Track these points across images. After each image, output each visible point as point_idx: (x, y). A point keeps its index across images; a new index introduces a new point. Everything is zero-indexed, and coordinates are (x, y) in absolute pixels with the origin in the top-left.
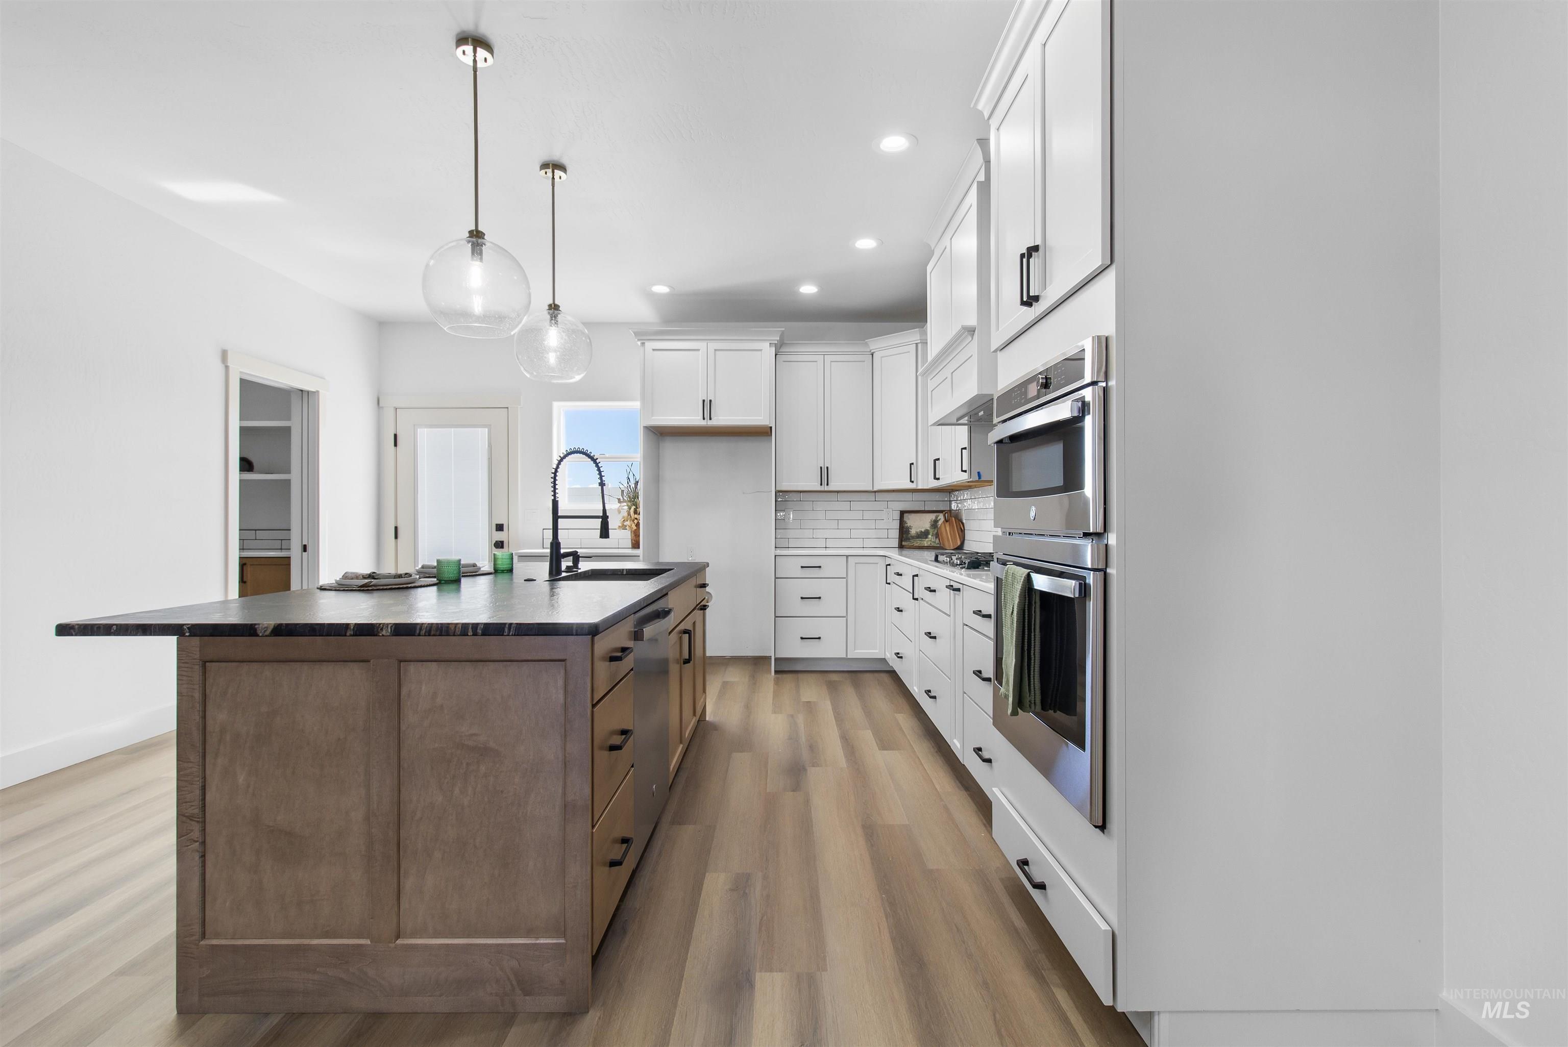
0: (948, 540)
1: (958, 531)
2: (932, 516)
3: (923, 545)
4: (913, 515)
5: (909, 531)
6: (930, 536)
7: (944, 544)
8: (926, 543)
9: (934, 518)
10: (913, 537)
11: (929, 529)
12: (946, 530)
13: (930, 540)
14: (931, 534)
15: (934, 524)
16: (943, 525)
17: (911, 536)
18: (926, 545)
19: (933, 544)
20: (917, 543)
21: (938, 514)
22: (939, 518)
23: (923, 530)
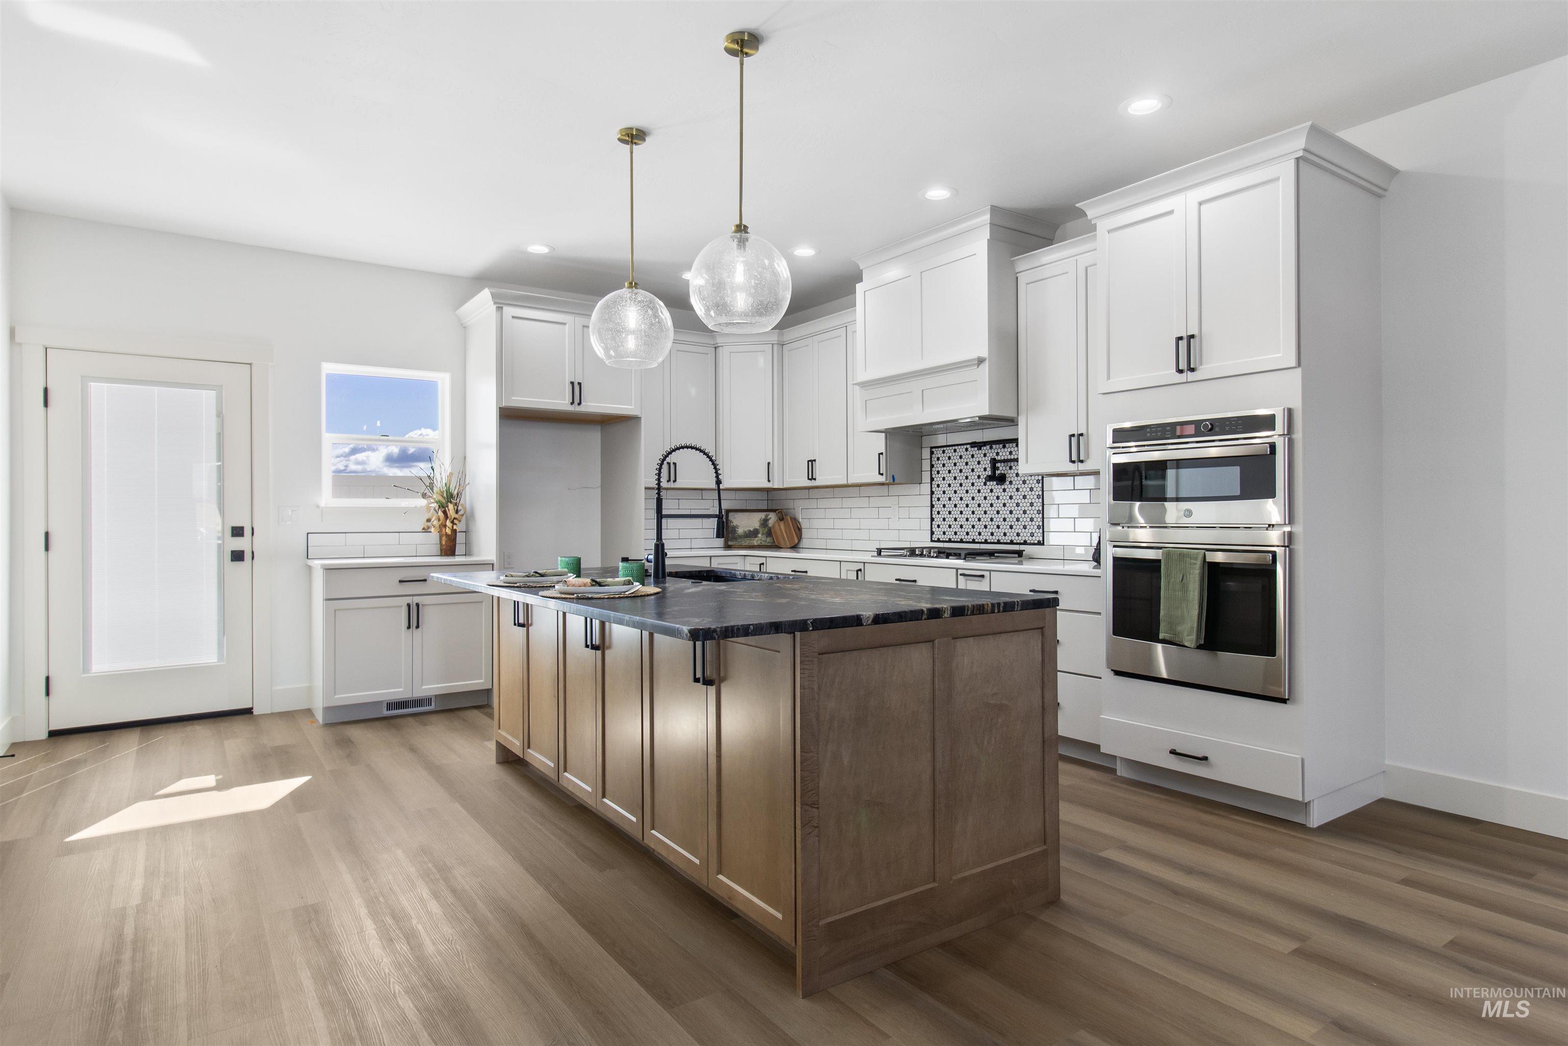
0: (784, 539)
1: (794, 530)
2: (762, 515)
3: (752, 544)
4: (740, 514)
5: (735, 530)
6: (760, 535)
7: (778, 542)
8: (755, 542)
9: (763, 517)
10: (740, 537)
11: (758, 528)
12: (781, 529)
13: (760, 539)
14: (761, 533)
15: (764, 523)
16: (777, 525)
17: (738, 536)
18: (756, 544)
19: (764, 543)
20: (747, 542)
21: (768, 513)
22: (769, 517)
23: (752, 529)
